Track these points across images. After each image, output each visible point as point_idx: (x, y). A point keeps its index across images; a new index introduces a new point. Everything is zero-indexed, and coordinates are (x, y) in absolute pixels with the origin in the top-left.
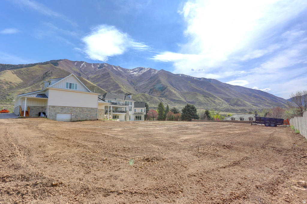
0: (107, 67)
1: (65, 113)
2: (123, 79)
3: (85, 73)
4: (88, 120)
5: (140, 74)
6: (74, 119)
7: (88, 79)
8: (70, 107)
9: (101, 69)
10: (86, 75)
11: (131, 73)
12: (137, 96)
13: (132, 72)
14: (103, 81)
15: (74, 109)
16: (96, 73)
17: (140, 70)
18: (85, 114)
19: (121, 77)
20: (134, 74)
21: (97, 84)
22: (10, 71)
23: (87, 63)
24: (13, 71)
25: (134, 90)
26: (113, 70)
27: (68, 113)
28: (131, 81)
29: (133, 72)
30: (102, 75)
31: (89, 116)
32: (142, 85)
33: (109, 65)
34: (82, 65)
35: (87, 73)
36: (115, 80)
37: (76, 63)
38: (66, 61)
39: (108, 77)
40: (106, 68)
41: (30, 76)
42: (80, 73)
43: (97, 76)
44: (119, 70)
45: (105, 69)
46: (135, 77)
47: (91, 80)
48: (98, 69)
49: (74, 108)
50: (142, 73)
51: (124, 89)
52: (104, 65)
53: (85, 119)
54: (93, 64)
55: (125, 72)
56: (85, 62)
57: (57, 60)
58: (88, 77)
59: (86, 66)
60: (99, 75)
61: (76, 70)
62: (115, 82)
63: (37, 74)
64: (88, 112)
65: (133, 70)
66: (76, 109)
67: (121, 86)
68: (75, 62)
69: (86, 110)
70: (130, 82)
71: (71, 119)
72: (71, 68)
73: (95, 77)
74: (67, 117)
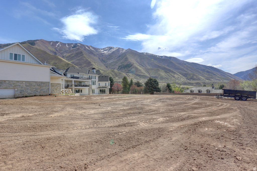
0: (80, 47)
1: (6, 88)
2: (95, 57)
3: (60, 52)
4: (37, 96)
5: (110, 52)
6: (19, 95)
7: (63, 57)
8: (12, 81)
9: (75, 48)
10: (62, 54)
11: (102, 52)
12: (107, 72)
13: (102, 51)
14: (77, 59)
15: (18, 84)
16: (70, 52)
17: (110, 49)
18: (34, 89)
19: (93, 55)
20: (104, 53)
21: (71, 61)
23: (62, 43)
25: (105, 67)
26: (85, 49)
27: (10, 88)
28: (102, 59)
29: (103, 51)
30: (76, 53)
31: (39, 91)
32: (111, 63)
33: (82, 44)
34: (57, 45)
35: (62, 52)
36: (87, 59)
37: (51, 43)
38: (42, 41)
39: (81, 56)
40: (79, 48)
42: (55, 52)
43: (71, 55)
44: (91, 49)
45: (78, 49)
46: (105, 55)
47: (66, 58)
48: (72, 49)
49: (18, 82)
50: (111, 52)
51: (96, 66)
52: (78, 45)
53: (33, 94)
54: (68, 44)
55: (97, 51)
56: (60, 42)
57: (33, 40)
58: (64, 55)
59: (61, 46)
60: (73, 54)
61: (52, 49)
62: (87, 60)
64: (37, 87)
65: (103, 49)
66: (21, 84)
67: (93, 63)
68: (51, 42)
69: (34, 84)
70: (101, 60)
71: (15, 95)
72: (47, 47)
73: (70, 55)
74: (10, 92)
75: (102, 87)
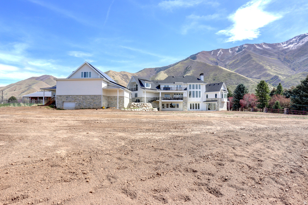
0: (248, 48)
1: (70, 102)
2: (270, 58)
3: (222, 61)
4: (91, 108)
5: (300, 44)
6: (78, 107)
7: (225, 66)
8: (74, 95)
9: (240, 52)
10: (224, 62)
11: (284, 47)
12: (293, 77)
13: (285, 45)
14: (243, 65)
15: (77, 98)
16: (234, 58)
17: (300, 40)
18: (88, 102)
19: (268, 56)
20: (289, 48)
21: (235, 70)
22: (163, 72)
23: (223, 49)
24: (164, 72)
25: (289, 70)
26: (255, 50)
28: (285, 59)
29: (287, 46)
30: (242, 58)
31: (92, 104)
32: (304, 61)
33: (250, 45)
34: (219, 53)
35: (224, 60)
36: (258, 62)
37: (212, 53)
38: (203, 53)
39: (248, 60)
40: (246, 50)
41: (175, 73)
42: (217, 62)
43: (235, 61)
44: (264, 48)
45: (245, 52)
46: (291, 51)
47: (228, 67)
48: (236, 53)
49: (77, 96)
50: (303, 43)
51: (272, 70)
52: (244, 46)
53: (88, 107)
54: (231, 48)
55: (274, 49)
56: (222, 49)
57: (195, 54)
58: (226, 64)
59: (222, 53)
60: (237, 60)
61: (212, 59)
62: (258, 64)
63: (180, 70)
64: (91, 100)
65: (287, 42)
66: (79, 98)
67: (268, 67)
68: (212, 51)
69: (89, 97)
70: (282, 60)
71: (76, 107)
72: (208, 58)
73: (233, 63)
74: (72, 105)
75: (210, 100)
